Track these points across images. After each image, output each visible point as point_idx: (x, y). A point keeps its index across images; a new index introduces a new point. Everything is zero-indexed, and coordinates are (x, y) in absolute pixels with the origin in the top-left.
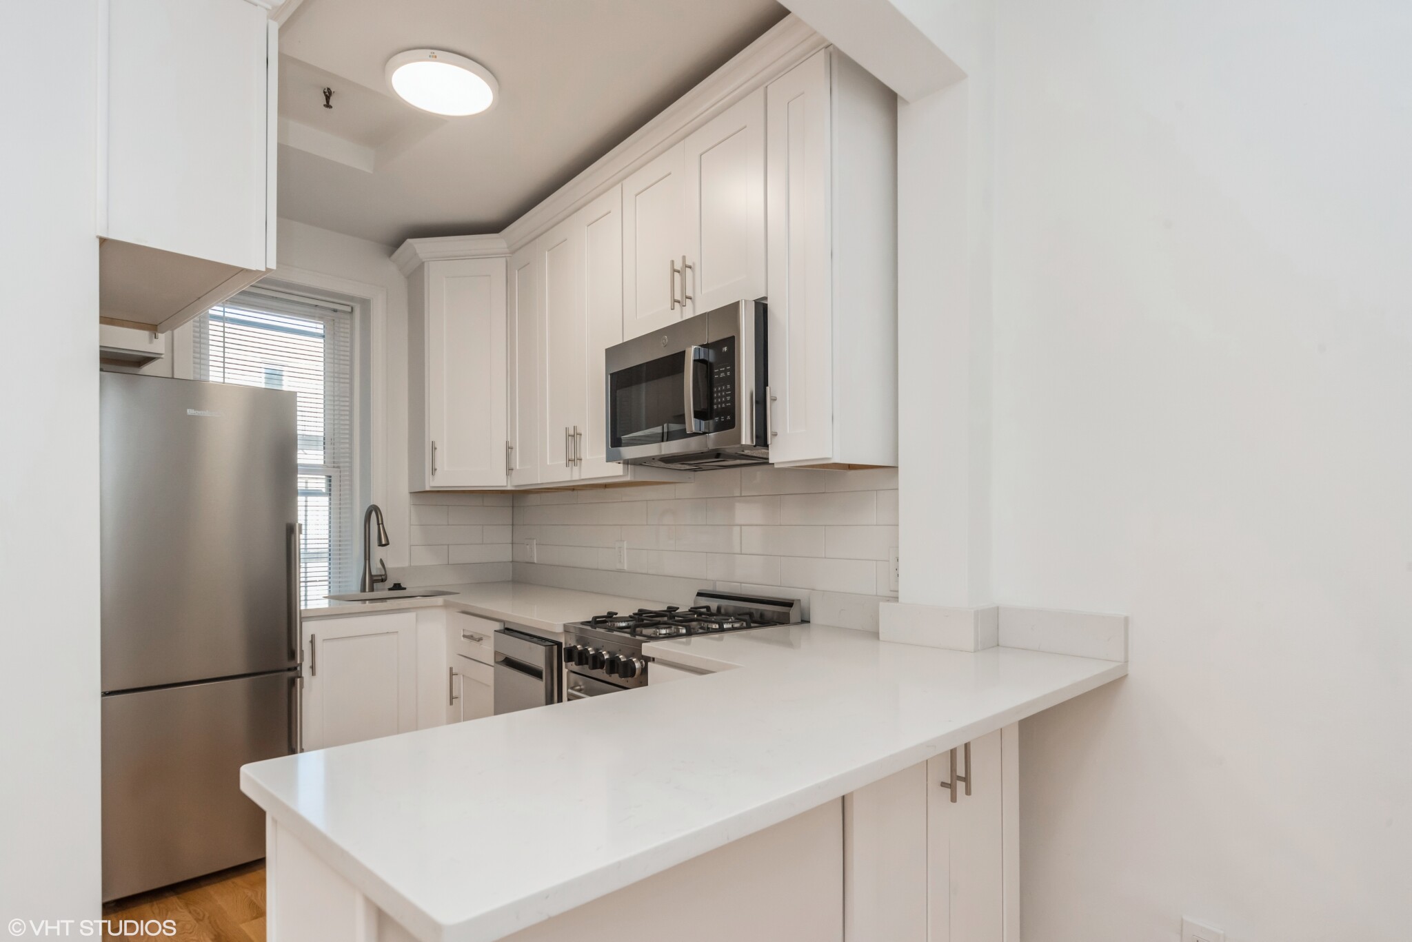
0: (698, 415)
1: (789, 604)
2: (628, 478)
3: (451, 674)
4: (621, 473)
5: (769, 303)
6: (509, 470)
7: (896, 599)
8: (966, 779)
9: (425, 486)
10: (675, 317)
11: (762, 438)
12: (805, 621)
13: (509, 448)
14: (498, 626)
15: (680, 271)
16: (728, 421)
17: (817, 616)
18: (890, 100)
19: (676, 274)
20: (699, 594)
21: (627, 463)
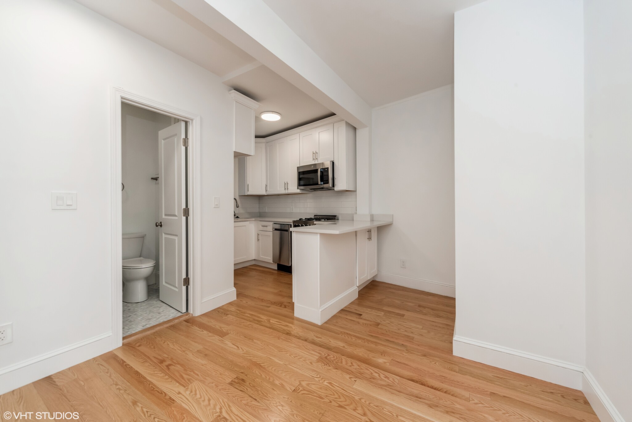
0: (321, 181)
1: (335, 216)
2: (301, 193)
3: (258, 235)
4: (299, 191)
5: (335, 162)
6: (266, 191)
7: (356, 214)
8: (370, 238)
9: (245, 194)
10: (313, 163)
11: (333, 186)
12: (338, 219)
13: (266, 186)
14: (273, 223)
15: (315, 154)
16: (327, 182)
17: (340, 218)
18: (355, 129)
19: (314, 154)
20: (315, 216)
21: (300, 189)
